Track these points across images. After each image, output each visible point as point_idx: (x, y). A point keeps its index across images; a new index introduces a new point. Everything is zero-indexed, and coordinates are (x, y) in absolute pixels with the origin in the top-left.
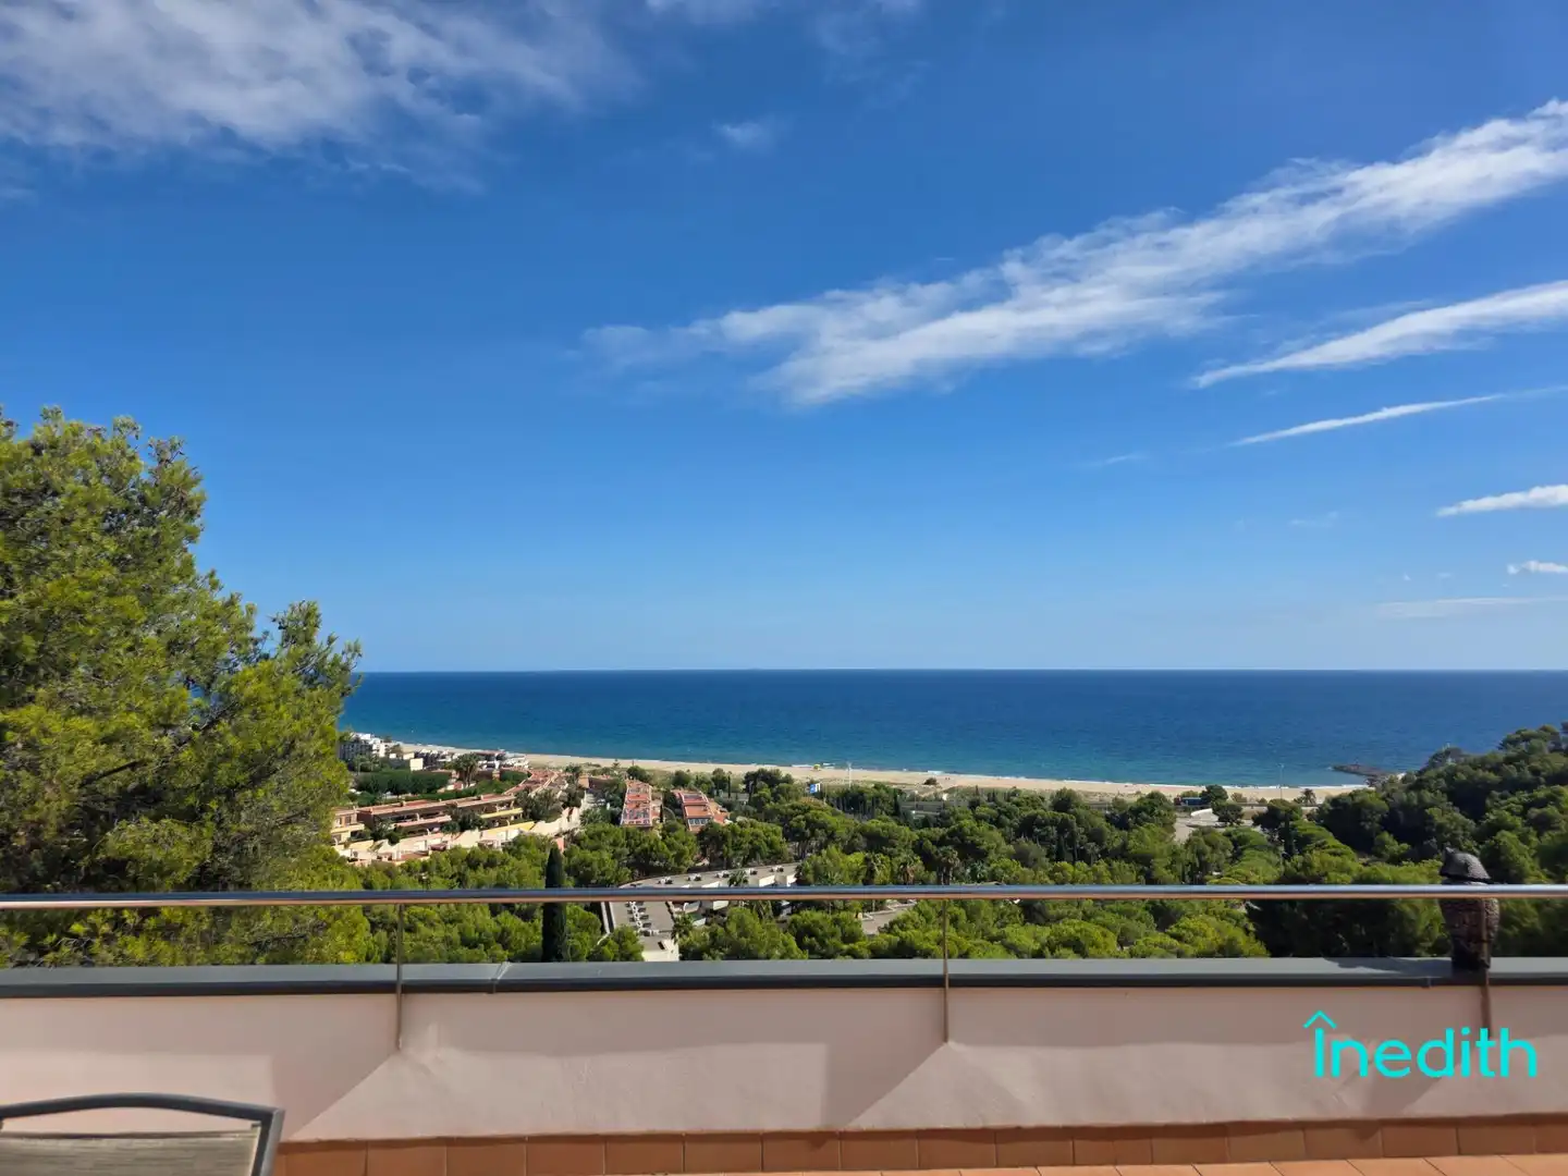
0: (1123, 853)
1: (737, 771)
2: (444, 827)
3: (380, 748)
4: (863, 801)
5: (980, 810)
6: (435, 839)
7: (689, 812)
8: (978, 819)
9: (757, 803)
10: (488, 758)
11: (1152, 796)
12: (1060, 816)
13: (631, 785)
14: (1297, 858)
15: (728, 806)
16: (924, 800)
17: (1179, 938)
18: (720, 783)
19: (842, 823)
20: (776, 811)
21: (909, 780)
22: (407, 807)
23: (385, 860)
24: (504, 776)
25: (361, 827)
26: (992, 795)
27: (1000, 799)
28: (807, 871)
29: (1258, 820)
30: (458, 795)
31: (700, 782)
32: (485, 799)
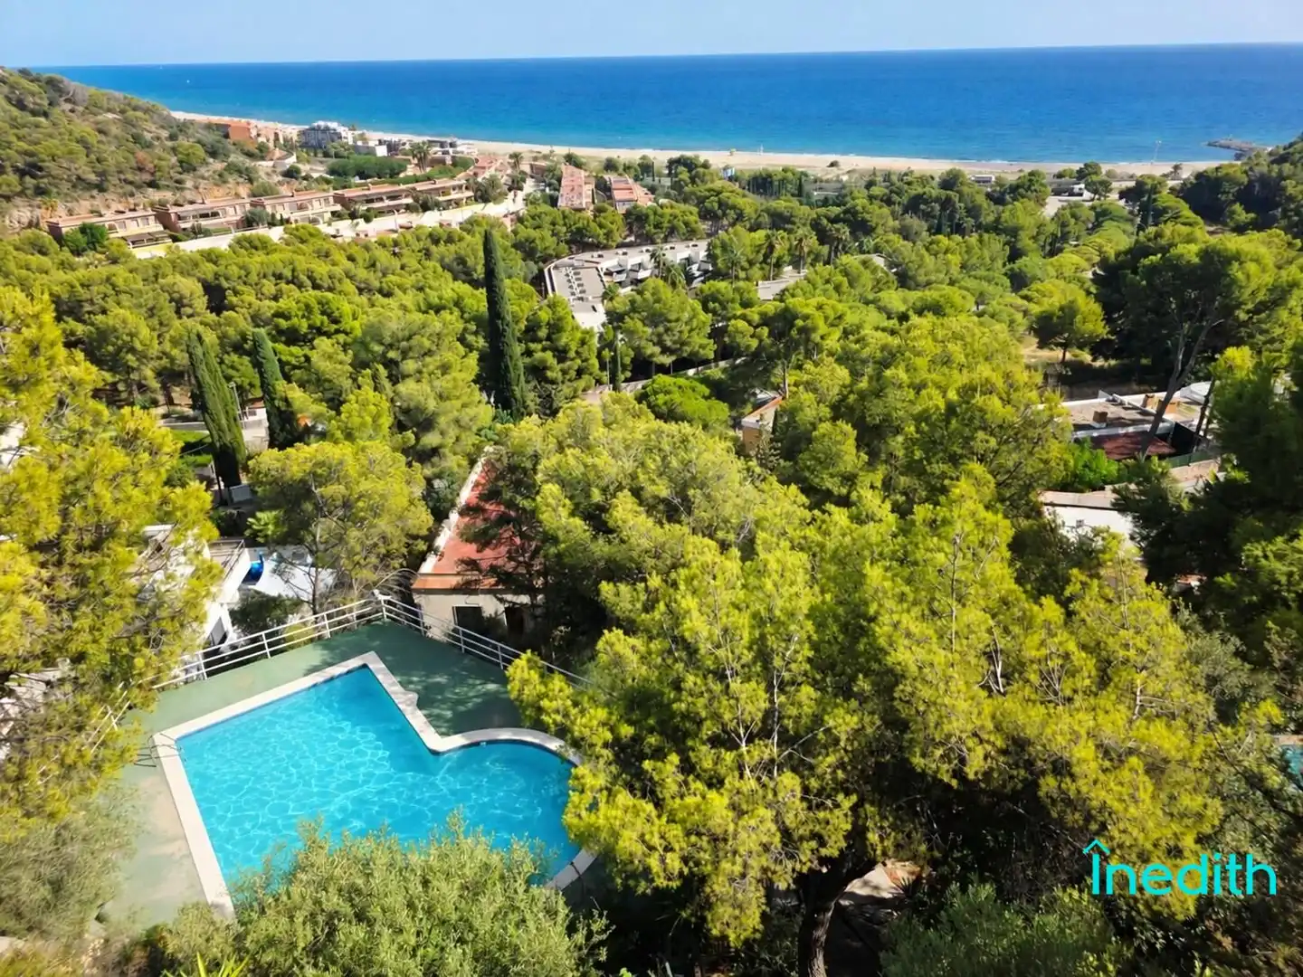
0: (996, 228)
1: (660, 157)
2: (408, 208)
3: (348, 136)
4: (771, 183)
5: (876, 190)
6: (403, 219)
7: (617, 195)
8: (871, 198)
9: (677, 186)
10: (442, 145)
11: (1032, 174)
12: (944, 193)
13: (567, 170)
14: (1151, 230)
15: (652, 190)
16: (827, 181)
17: (1026, 298)
18: (646, 168)
19: (750, 203)
20: (693, 193)
21: (812, 162)
22: (374, 190)
23: (362, 236)
24: (455, 164)
25: (338, 208)
26: (887, 177)
27: (894, 178)
28: (715, 247)
29: (1124, 194)
30: (417, 180)
31: (627, 168)
32: (442, 183)
